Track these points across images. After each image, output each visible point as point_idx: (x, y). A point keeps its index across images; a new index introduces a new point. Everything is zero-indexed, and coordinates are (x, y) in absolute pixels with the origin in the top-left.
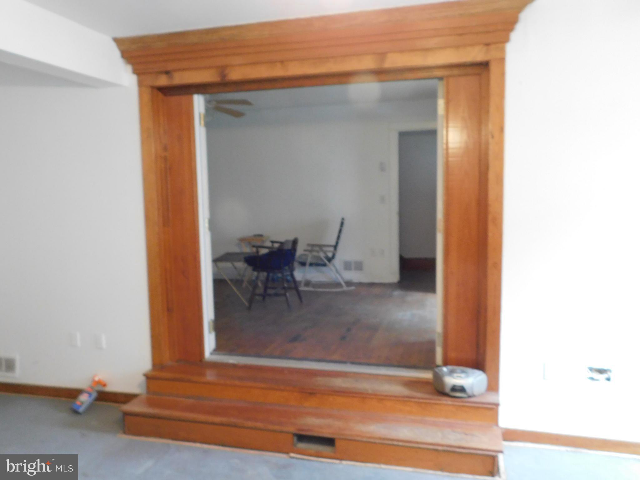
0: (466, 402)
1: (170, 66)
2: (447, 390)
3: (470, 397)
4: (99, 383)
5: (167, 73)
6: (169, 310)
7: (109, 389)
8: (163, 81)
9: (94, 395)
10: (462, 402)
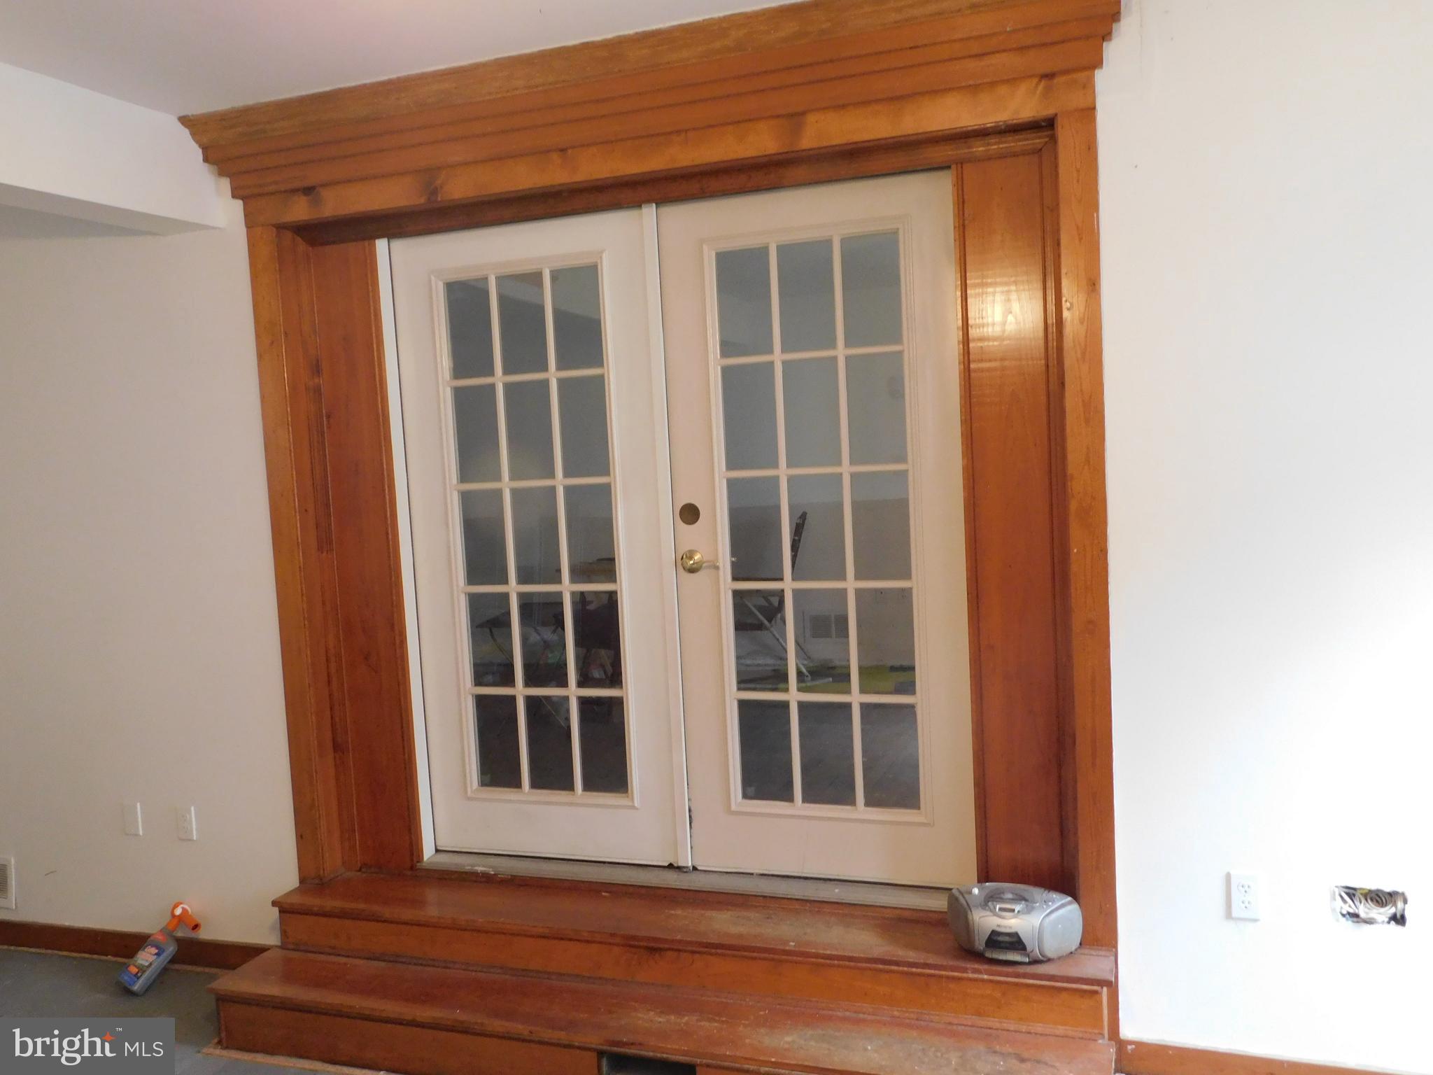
0: (1025, 976)
1: (314, 176)
2: (980, 944)
3: (1036, 962)
4: (181, 920)
5: (308, 191)
6: (337, 747)
7: (205, 934)
8: (300, 211)
9: (171, 949)
10: (1018, 975)
